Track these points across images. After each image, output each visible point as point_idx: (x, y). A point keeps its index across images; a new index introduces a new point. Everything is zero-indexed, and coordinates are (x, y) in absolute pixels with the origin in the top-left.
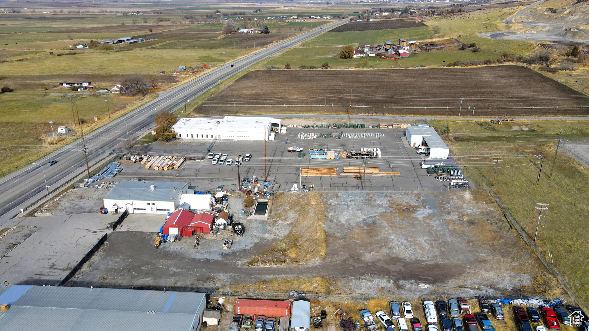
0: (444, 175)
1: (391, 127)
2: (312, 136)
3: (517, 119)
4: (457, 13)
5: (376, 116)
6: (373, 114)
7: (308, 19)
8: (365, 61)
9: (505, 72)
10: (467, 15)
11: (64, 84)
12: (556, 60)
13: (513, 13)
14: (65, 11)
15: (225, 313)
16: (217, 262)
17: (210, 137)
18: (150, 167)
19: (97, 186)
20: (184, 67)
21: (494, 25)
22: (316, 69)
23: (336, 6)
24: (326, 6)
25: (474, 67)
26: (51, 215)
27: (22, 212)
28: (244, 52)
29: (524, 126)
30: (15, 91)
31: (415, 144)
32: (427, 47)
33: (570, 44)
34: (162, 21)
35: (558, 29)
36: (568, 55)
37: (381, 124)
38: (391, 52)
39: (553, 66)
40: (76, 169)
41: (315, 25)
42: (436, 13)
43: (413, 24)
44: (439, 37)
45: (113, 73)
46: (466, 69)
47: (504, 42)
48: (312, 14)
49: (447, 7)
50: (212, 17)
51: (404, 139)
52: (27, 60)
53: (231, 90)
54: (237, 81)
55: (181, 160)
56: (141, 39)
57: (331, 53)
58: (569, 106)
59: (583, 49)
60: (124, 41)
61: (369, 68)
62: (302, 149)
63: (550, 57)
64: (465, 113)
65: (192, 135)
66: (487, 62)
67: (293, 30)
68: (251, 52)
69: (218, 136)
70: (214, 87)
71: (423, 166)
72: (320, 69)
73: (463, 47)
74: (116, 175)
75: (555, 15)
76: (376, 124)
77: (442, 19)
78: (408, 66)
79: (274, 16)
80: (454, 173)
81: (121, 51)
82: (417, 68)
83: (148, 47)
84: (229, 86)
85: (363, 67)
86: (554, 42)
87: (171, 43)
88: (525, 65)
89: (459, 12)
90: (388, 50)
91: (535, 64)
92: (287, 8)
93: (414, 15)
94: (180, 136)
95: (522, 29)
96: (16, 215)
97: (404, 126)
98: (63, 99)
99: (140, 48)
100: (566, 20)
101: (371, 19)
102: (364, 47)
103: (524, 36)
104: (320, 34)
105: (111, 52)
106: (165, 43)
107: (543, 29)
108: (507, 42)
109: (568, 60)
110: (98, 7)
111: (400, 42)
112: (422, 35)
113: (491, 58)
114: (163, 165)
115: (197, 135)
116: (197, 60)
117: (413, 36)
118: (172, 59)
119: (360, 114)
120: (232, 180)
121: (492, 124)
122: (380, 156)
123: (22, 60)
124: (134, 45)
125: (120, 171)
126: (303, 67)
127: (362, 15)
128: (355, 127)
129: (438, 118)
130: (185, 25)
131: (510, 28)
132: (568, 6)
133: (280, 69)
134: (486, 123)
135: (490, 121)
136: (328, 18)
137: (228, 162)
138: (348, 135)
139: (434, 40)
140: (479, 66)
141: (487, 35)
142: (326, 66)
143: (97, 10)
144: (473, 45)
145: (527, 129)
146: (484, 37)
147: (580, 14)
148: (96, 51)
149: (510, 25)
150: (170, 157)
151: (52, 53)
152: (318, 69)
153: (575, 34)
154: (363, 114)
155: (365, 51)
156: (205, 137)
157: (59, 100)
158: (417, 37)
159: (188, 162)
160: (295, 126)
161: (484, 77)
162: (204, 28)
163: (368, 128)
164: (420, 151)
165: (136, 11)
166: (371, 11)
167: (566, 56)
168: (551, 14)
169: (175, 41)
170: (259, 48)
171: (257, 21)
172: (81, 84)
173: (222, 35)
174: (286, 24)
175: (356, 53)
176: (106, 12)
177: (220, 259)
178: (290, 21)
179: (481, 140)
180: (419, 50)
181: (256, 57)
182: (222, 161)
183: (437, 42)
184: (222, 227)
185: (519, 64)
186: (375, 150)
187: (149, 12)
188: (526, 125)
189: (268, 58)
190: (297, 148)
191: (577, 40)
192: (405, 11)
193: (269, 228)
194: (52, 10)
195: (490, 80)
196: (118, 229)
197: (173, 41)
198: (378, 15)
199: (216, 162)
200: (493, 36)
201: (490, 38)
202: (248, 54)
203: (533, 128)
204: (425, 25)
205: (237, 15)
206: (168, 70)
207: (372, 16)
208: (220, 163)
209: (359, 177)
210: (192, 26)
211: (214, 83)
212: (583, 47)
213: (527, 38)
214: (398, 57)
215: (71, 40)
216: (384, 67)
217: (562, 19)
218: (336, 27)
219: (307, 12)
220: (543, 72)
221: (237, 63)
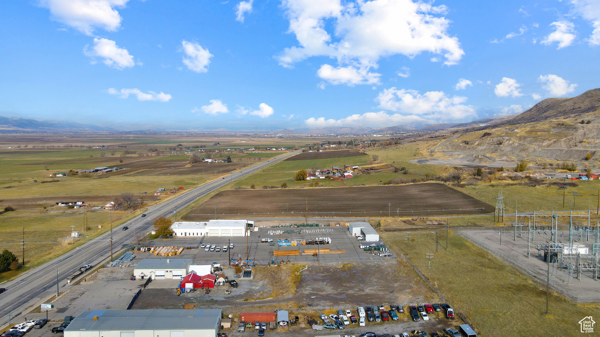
0: (376, 252)
1: (339, 225)
2: (278, 232)
3: (431, 218)
4: (394, 145)
5: (326, 218)
6: (324, 217)
7: (264, 150)
8: (316, 182)
9: (427, 188)
10: (401, 146)
11: (59, 204)
12: (466, 178)
13: (436, 144)
14: (30, 146)
15: (234, 323)
16: (223, 301)
17: (199, 235)
18: (158, 254)
19: (121, 266)
20: (163, 189)
21: (421, 153)
22: (276, 189)
23: (288, 140)
24: (279, 140)
25: (404, 184)
26: (93, 283)
27: (69, 283)
28: (212, 177)
29: (435, 221)
30: (17, 210)
31: (355, 234)
32: (367, 171)
33: (475, 167)
34: (129, 153)
35: (470, 157)
36: (475, 175)
37: (330, 223)
38: (338, 175)
39: (462, 183)
40: (98, 258)
41: (272, 155)
42: (376, 145)
43: (357, 154)
44: (378, 163)
45: (101, 195)
46: (397, 186)
47: (427, 166)
48: (268, 147)
49: (387, 140)
50: (175, 149)
51: (348, 232)
52: (14, 187)
53: (208, 205)
54: (212, 198)
55: (181, 249)
56: (116, 168)
57: (288, 176)
58: (469, 209)
59: (485, 170)
60: (100, 170)
61: (321, 187)
62: (272, 240)
63: (461, 177)
64: (393, 215)
65: (186, 233)
66: (414, 181)
67: (252, 160)
68: (219, 177)
69: (206, 234)
70: (193, 203)
71: (361, 247)
72: (280, 188)
73: (396, 171)
74: (132, 260)
75: (468, 146)
76: (327, 223)
77: (381, 149)
78: (352, 185)
79: (234, 149)
80: (382, 250)
81: (100, 178)
82: (359, 186)
83: (124, 175)
84: (206, 202)
85: (316, 186)
86: (464, 166)
87: (144, 171)
88: (442, 182)
89: (395, 144)
90: (335, 173)
91: (449, 181)
92: (244, 142)
93: (358, 147)
94: (176, 234)
95: (443, 157)
96: (65, 285)
97: (347, 224)
98: (63, 214)
99: (117, 176)
100: (477, 149)
101: (321, 150)
102: (315, 171)
103: (443, 162)
104: (277, 162)
105: (91, 179)
106: (138, 171)
107: (459, 157)
108: (430, 166)
109: (474, 178)
110: (61, 142)
111: (345, 167)
112: (365, 162)
113: (417, 178)
114: (168, 252)
115: (190, 233)
116: (172, 183)
117: (357, 163)
118: (150, 184)
119: (314, 217)
120: (222, 260)
121: (412, 221)
122: (330, 242)
123: (10, 187)
124: (109, 173)
125: (135, 257)
126: (265, 187)
127: (312, 147)
128: (311, 226)
129: (373, 218)
130: (152, 157)
131: (433, 156)
132: (477, 139)
133: (246, 189)
134: (408, 221)
135: (411, 219)
136: (283, 150)
137: (217, 249)
138: (306, 231)
139: (373, 165)
140: (408, 184)
141: (414, 161)
142: (285, 186)
143: (62, 145)
144: (403, 169)
145: (437, 223)
146: (412, 163)
147: (486, 145)
148: (76, 178)
149: (433, 154)
150: (173, 247)
151: (35, 181)
152: (278, 189)
153: (481, 160)
154: (316, 217)
155: (317, 175)
156: (195, 235)
157: (61, 215)
158: (359, 164)
159: (185, 251)
160: (265, 227)
161: (411, 192)
162: (170, 159)
163: (321, 227)
164: (359, 238)
165: (102, 145)
166: (321, 144)
167: (473, 176)
168: (465, 145)
169: (147, 169)
170: (224, 174)
171: (218, 153)
172: (76, 203)
173: (189, 165)
174: (245, 154)
175: (309, 176)
176: (71, 147)
177: (224, 299)
178: (248, 152)
179: (403, 231)
180: (361, 173)
181: (224, 180)
182: (213, 249)
183: (376, 167)
184: (221, 284)
185: (438, 182)
186: (327, 239)
187: (113, 146)
188: (436, 221)
189: (234, 181)
190: (268, 239)
191: (483, 164)
192: (350, 143)
193: (255, 284)
194: (16, 146)
195: (415, 193)
196: (146, 288)
197: (146, 170)
198: (327, 147)
199: (208, 249)
200: (419, 162)
201: (416, 163)
202: (217, 179)
203: (441, 223)
204: (366, 154)
205: (198, 148)
206: (150, 191)
207: (322, 148)
208: (211, 250)
209: (315, 255)
210: (158, 158)
211: (192, 200)
212: (485, 169)
213: (445, 163)
214: (344, 179)
215: (47, 171)
216: (332, 186)
217: (474, 149)
218: (290, 157)
219: (263, 145)
220: (454, 187)
221: (208, 185)
